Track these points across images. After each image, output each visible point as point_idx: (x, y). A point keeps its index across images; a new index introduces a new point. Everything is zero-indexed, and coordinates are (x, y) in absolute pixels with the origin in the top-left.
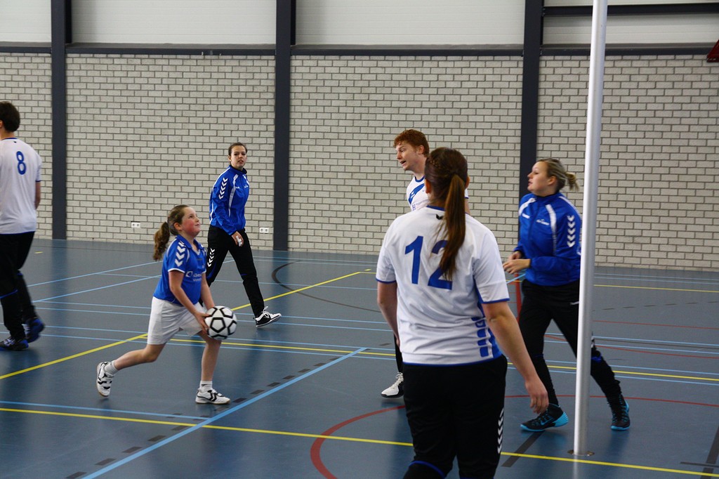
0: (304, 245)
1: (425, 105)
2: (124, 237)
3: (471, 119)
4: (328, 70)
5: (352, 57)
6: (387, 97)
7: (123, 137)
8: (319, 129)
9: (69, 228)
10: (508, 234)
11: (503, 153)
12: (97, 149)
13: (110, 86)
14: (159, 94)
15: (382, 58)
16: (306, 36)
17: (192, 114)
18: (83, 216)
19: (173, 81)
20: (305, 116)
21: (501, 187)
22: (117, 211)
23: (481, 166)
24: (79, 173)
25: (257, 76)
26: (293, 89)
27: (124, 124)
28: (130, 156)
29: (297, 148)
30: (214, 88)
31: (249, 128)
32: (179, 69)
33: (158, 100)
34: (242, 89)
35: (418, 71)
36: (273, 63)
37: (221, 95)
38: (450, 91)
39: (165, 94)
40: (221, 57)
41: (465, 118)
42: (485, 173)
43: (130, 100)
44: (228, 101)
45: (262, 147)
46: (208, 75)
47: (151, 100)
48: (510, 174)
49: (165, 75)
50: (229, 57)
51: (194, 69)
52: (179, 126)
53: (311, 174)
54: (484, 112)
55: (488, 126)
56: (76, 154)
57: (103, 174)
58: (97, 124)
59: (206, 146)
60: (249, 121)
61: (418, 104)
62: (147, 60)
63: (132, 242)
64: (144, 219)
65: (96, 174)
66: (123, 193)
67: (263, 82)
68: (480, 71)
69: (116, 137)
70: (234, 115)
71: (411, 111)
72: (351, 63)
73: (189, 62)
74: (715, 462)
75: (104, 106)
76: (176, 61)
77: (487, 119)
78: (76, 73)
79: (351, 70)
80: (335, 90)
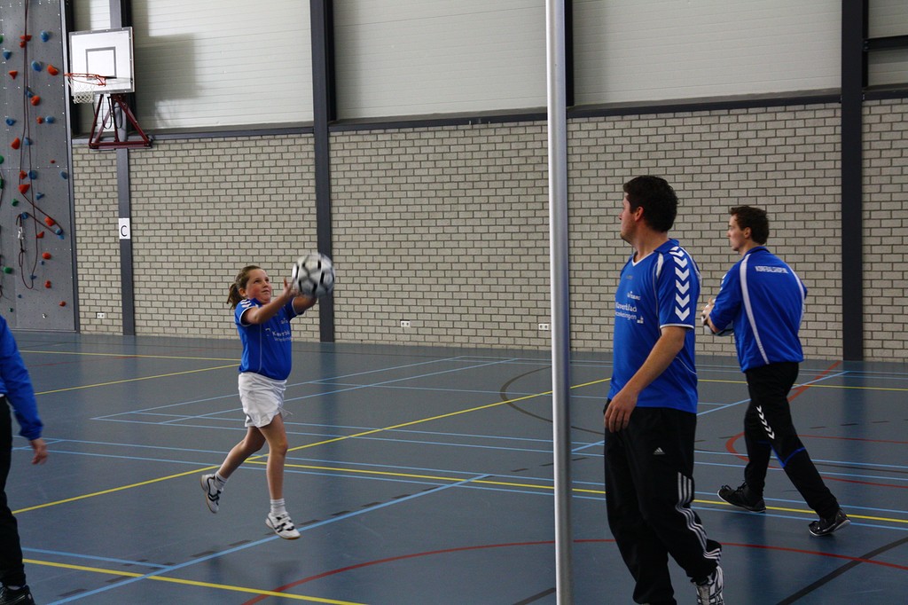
0: (590, 344)
1: (723, 169)
2: (392, 337)
3: (780, 184)
4: (610, 133)
5: (637, 117)
6: (678, 162)
7: (390, 224)
8: (602, 204)
9: (337, 329)
10: (830, 326)
11: (821, 225)
12: (363, 238)
13: (375, 166)
14: (425, 172)
15: (671, 115)
16: (586, 96)
17: (461, 193)
18: (351, 315)
19: (439, 157)
20: (585, 189)
21: (819, 267)
22: (385, 309)
23: (794, 242)
24: (346, 266)
25: (530, 145)
27: (390, 209)
28: (397, 245)
30: (484, 162)
31: (524, 206)
32: (446, 141)
33: (424, 179)
34: (515, 161)
35: (714, 128)
37: (491, 170)
38: (752, 151)
39: (431, 172)
40: (490, 125)
41: (772, 184)
42: (800, 250)
44: (500, 177)
46: (476, 148)
47: (418, 180)
48: (830, 250)
49: (430, 150)
50: (499, 125)
51: (461, 141)
52: (448, 208)
53: (594, 259)
54: (795, 174)
55: (801, 191)
56: (342, 245)
57: (369, 266)
58: (362, 210)
60: (523, 199)
61: (715, 169)
62: (412, 134)
63: (402, 344)
64: (414, 317)
65: (363, 266)
66: (391, 287)
68: (789, 124)
69: (382, 224)
70: (507, 192)
71: (707, 178)
72: (635, 124)
73: (456, 134)
75: (369, 188)
76: (442, 133)
77: (799, 183)
78: (340, 154)
79: (635, 132)
80: (618, 157)
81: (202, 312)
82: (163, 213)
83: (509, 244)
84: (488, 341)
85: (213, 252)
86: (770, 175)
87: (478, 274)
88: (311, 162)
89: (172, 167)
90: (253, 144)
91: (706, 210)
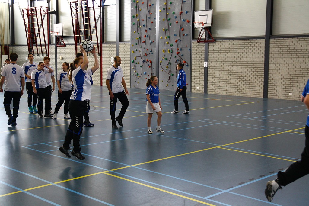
2: (286, 98)
7: (288, 65)
9: (269, 94)
12: (279, 69)
13: (284, 49)
14: (300, 50)
18: (273, 91)
22: (284, 89)
24: (273, 77)
27: (288, 61)
28: (290, 71)
33: (300, 53)
39: (303, 50)
43: (291, 53)
47: (298, 53)
56: (272, 71)
57: (280, 77)
58: (279, 61)
62: (297, 39)
63: (289, 99)
64: (294, 92)
65: (278, 77)
66: (287, 83)
69: (285, 65)
75: (282, 55)
76: (307, 39)
78: (273, 45)
81: (227, 88)
82: (217, 60)
85: (232, 72)
88: (264, 47)
89: (221, 48)
90: (246, 42)
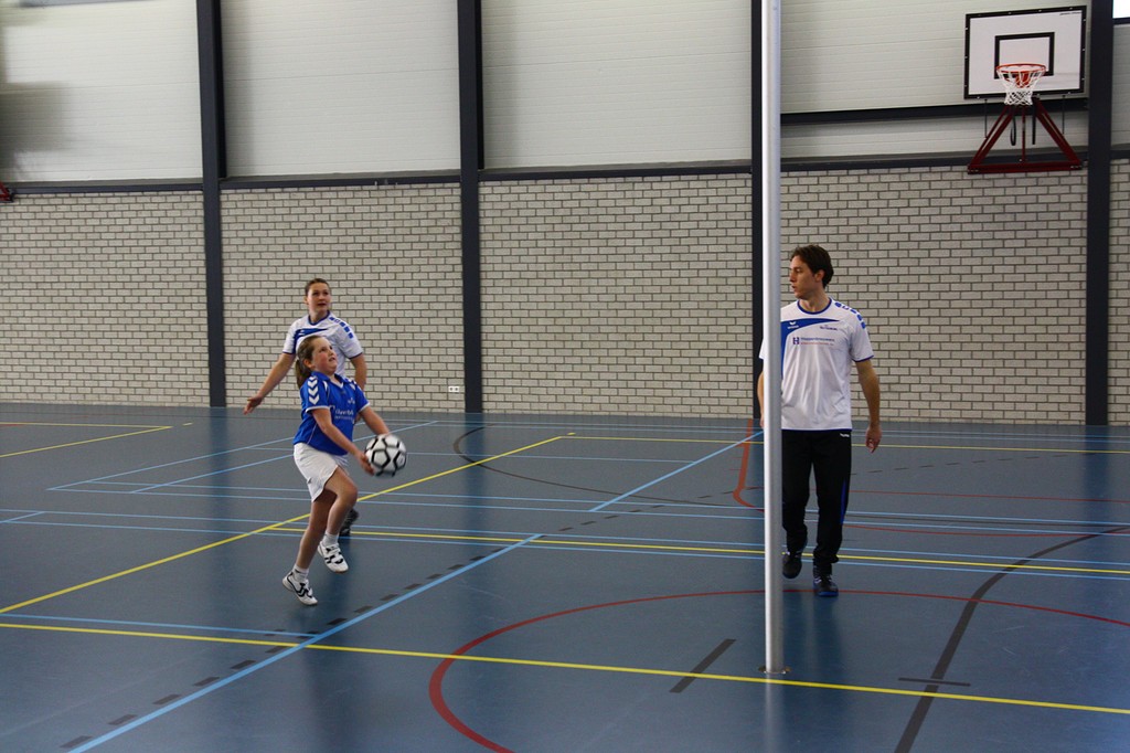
0: (501, 406)
1: (637, 234)
3: (693, 249)
4: (523, 197)
5: (550, 181)
6: (593, 227)
7: (287, 285)
8: (514, 267)
9: (229, 393)
10: (741, 386)
11: (732, 289)
12: (258, 299)
13: (271, 226)
14: (327, 232)
15: (586, 180)
16: (496, 159)
17: (366, 254)
18: (245, 379)
19: (342, 217)
20: (497, 252)
21: (731, 329)
23: (707, 305)
24: (239, 328)
25: (440, 207)
26: (483, 221)
27: (288, 270)
29: (490, 291)
30: (391, 224)
31: (433, 269)
32: (349, 202)
33: (326, 240)
34: (423, 223)
35: (628, 194)
36: (458, 192)
37: (399, 231)
38: (666, 218)
39: (334, 232)
40: (397, 186)
41: (685, 249)
42: (712, 313)
43: (295, 240)
44: (407, 238)
45: (449, 291)
46: (382, 209)
47: (318, 240)
48: (741, 313)
49: (333, 210)
50: (407, 186)
51: (366, 202)
52: (352, 269)
53: (507, 321)
54: (708, 241)
55: (713, 257)
56: (234, 307)
57: (265, 328)
58: (257, 270)
59: (383, 291)
60: (432, 261)
61: (630, 234)
62: (312, 193)
65: (258, 329)
67: (447, 215)
68: (702, 193)
69: (280, 285)
70: (415, 254)
71: (621, 243)
72: (549, 189)
73: (360, 194)
74: (941, 678)
75: (265, 248)
76: (346, 193)
77: (712, 249)
78: (232, 212)
79: (550, 197)
80: (532, 221)
81: (73, 376)
82: (27, 272)
83: (417, 306)
84: (394, 403)
85: (85, 314)
86: (683, 241)
87: (384, 336)
88: (201, 220)
89: (37, 223)
90: (133, 200)
91: (621, 274)
